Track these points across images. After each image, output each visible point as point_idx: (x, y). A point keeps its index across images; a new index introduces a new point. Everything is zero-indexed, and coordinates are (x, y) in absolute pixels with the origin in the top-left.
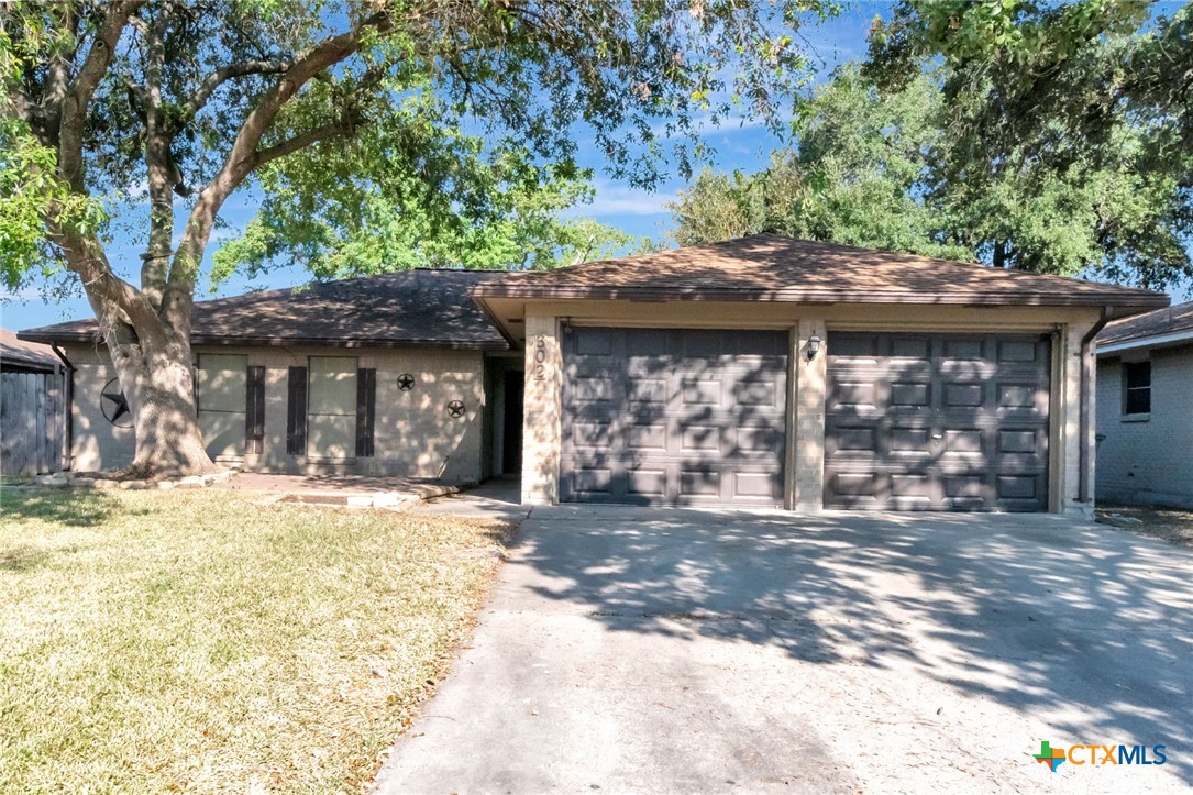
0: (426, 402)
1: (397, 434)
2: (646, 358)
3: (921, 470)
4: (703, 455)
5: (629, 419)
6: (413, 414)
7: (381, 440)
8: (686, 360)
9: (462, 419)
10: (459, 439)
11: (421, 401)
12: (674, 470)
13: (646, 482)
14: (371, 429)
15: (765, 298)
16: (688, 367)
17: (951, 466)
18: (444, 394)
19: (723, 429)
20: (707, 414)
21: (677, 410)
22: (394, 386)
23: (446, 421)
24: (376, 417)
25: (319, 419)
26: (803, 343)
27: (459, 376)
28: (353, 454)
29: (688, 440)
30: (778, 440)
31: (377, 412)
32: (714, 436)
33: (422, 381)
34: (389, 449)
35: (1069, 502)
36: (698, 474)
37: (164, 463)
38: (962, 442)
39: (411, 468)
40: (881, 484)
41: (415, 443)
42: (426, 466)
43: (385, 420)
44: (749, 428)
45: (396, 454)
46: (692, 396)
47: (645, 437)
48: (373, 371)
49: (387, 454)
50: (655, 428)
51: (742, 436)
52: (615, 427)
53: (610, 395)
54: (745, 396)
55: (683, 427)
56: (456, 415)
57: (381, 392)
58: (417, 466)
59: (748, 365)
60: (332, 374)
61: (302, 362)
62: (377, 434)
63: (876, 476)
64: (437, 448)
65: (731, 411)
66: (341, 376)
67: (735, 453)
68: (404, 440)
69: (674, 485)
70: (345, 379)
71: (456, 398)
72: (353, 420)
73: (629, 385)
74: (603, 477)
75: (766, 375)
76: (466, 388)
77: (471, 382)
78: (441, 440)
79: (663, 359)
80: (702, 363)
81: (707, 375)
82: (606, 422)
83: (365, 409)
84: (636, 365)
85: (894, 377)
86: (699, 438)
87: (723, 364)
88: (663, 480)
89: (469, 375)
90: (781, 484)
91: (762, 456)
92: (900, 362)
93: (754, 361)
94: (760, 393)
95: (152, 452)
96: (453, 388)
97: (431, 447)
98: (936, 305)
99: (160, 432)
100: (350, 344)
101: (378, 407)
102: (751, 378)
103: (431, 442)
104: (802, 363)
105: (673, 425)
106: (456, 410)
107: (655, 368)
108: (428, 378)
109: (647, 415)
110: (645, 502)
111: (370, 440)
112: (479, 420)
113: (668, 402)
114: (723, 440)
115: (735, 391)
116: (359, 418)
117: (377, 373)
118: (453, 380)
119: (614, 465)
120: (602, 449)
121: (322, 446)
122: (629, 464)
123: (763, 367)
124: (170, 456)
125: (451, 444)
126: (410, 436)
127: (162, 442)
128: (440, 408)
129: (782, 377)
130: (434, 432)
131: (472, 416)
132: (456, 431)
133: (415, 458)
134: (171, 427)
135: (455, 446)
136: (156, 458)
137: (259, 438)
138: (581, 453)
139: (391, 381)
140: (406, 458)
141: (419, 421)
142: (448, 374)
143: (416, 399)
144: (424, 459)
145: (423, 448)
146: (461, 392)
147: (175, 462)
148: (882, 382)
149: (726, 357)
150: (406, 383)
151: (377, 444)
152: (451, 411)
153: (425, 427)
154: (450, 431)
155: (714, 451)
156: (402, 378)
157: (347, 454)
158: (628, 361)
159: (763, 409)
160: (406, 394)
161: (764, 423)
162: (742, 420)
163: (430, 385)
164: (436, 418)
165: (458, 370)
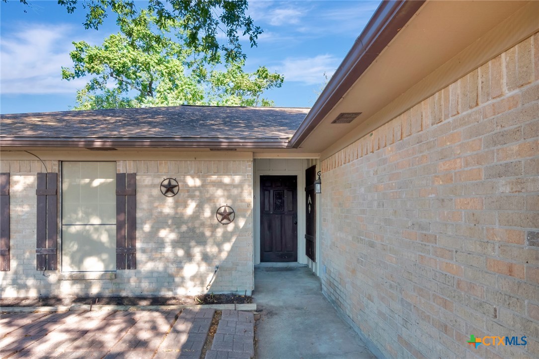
0: (191, 208)
1: (161, 244)
6: (177, 221)
7: (143, 251)
9: (231, 227)
10: (228, 247)
11: (186, 206)
14: (132, 238)
18: (211, 199)
22: (156, 192)
23: (214, 228)
24: (138, 226)
25: (73, 229)
27: (227, 180)
28: (112, 267)
31: (138, 221)
33: (187, 185)
34: (152, 259)
41: (181, 253)
42: (193, 278)
43: (147, 228)
45: (160, 266)
48: (133, 176)
49: (150, 266)
56: (225, 221)
57: (143, 199)
58: (183, 278)
60: (87, 180)
61: (52, 167)
62: (139, 245)
64: (205, 257)
66: (97, 182)
68: (168, 250)
70: (101, 185)
71: (223, 203)
76: (235, 192)
77: (240, 186)
78: (209, 249)
89: (237, 179)
96: (219, 192)
97: (198, 257)
101: (139, 214)
103: (197, 251)
106: (224, 216)
108: (192, 182)
111: (132, 251)
112: (251, 226)
116: (120, 226)
117: (137, 178)
118: (220, 185)
121: (77, 260)
125: (220, 251)
126: (175, 244)
128: (207, 213)
130: (202, 241)
131: (243, 222)
132: (226, 237)
133: (180, 269)
135: (224, 255)
139: (153, 186)
140: (172, 269)
141: (184, 228)
142: (215, 177)
143: (180, 205)
144: (189, 269)
145: (189, 257)
146: (230, 196)
150: (170, 189)
151: (140, 256)
152: (220, 218)
153: (190, 236)
154: (218, 239)
156: (166, 183)
157: (106, 266)
160: (170, 200)
163: (195, 188)
164: (203, 224)
165: (227, 173)
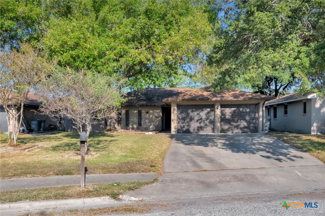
0: (151, 116)
1: (146, 122)
2: (191, 110)
3: (237, 127)
4: (201, 125)
5: (188, 120)
6: (149, 118)
7: (143, 123)
8: (198, 110)
9: (158, 119)
10: (157, 123)
11: (150, 116)
12: (196, 128)
13: (191, 130)
14: (141, 121)
15: (210, 100)
16: (198, 111)
17: (242, 126)
18: (154, 115)
19: (204, 121)
20: (201, 119)
21: (196, 118)
23: (155, 120)
24: (142, 119)
25: (132, 120)
26: (216, 107)
27: (157, 111)
28: (138, 126)
29: (198, 123)
30: (213, 122)
32: (203, 122)
34: (145, 125)
35: (261, 131)
36: (200, 128)
37: (113, 129)
38: (244, 122)
39: (149, 129)
40: (230, 129)
41: (149, 124)
42: (152, 128)
43: (144, 120)
44: (208, 121)
45: (146, 126)
46: (199, 116)
47: (191, 123)
48: (141, 111)
49: (144, 126)
50: (193, 121)
51: (207, 122)
52: (186, 121)
53: (185, 116)
54: (207, 116)
55: (197, 121)
57: (143, 115)
58: (150, 128)
59: (208, 110)
60: (133, 111)
61: (128, 109)
62: (142, 122)
63: (229, 128)
64: (153, 125)
65: (205, 118)
67: (206, 125)
68: (147, 123)
69: (196, 130)
70: (136, 112)
71: (157, 115)
72: (138, 120)
73: (188, 114)
74: (184, 129)
75: (211, 112)
76: (159, 113)
77: (160, 112)
78: (154, 123)
79: (194, 110)
80: (200, 110)
81: (201, 112)
82: (185, 120)
83: (140, 118)
84: (190, 111)
85: (232, 112)
86: (200, 123)
87: (204, 110)
88: (194, 129)
89: (159, 111)
90: (213, 130)
91: (211, 125)
92: (233, 109)
93: (209, 110)
94: (210, 115)
95: (111, 127)
96: (156, 113)
97: (152, 125)
98: (237, 100)
99: (112, 124)
100: (137, 106)
101: (142, 117)
102: (208, 113)
103: (152, 124)
104: (216, 110)
105: (196, 121)
106: (157, 117)
107: (192, 111)
108: (151, 112)
109: (191, 119)
110: (191, 133)
111: (141, 123)
112: (161, 119)
113: (195, 117)
114: (204, 123)
115: (206, 115)
116: (139, 120)
117: (142, 111)
118: (156, 112)
119: (186, 128)
120: (184, 125)
121: (132, 125)
122: (189, 127)
123: (210, 111)
124: (114, 128)
125: (156, 123)
127: (112, 125)
128: (154, 117)
129: (213, 112)
130: (153, 122)
131: (160, 118)
132: (157, 122)
133: (149, 127)
134: (114, 123)
135: (157, 124)
136: (112, 128)
137: (121, 124)
138: (181, 125)
139: (144, 112)
140: (148, 127)
141: (150, 120)
142: (155, 111)
143: (149, 116)
144: (151, 127)
145: (151, 125)
146: (158, 114)
147: (114, 129)
148: (231, 113)
149: (204, 109)
150: (147, 113)
151: (142, 124)
153: (151, 121)
154: (156, 121)
155: (203, 125)
158: (188, 111)
159: (211, 118)
160: (147, 115)
161: (211, 120)
162: (207, 120)
163: (152, 113)
164: (153, 119)
165: (157, 110)
